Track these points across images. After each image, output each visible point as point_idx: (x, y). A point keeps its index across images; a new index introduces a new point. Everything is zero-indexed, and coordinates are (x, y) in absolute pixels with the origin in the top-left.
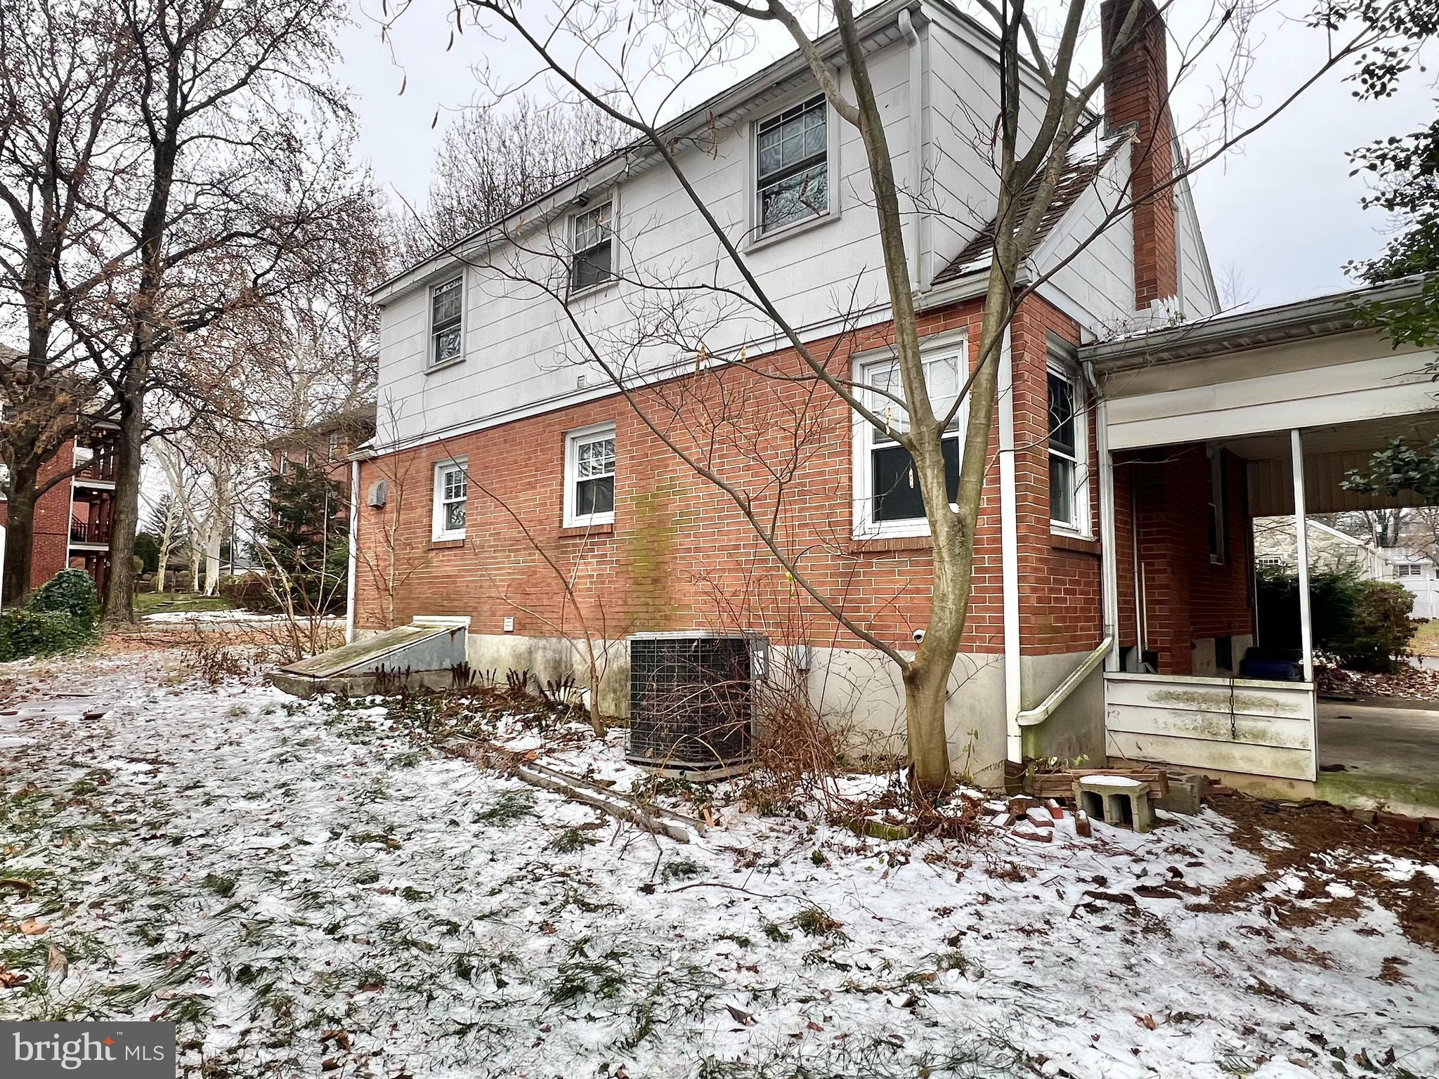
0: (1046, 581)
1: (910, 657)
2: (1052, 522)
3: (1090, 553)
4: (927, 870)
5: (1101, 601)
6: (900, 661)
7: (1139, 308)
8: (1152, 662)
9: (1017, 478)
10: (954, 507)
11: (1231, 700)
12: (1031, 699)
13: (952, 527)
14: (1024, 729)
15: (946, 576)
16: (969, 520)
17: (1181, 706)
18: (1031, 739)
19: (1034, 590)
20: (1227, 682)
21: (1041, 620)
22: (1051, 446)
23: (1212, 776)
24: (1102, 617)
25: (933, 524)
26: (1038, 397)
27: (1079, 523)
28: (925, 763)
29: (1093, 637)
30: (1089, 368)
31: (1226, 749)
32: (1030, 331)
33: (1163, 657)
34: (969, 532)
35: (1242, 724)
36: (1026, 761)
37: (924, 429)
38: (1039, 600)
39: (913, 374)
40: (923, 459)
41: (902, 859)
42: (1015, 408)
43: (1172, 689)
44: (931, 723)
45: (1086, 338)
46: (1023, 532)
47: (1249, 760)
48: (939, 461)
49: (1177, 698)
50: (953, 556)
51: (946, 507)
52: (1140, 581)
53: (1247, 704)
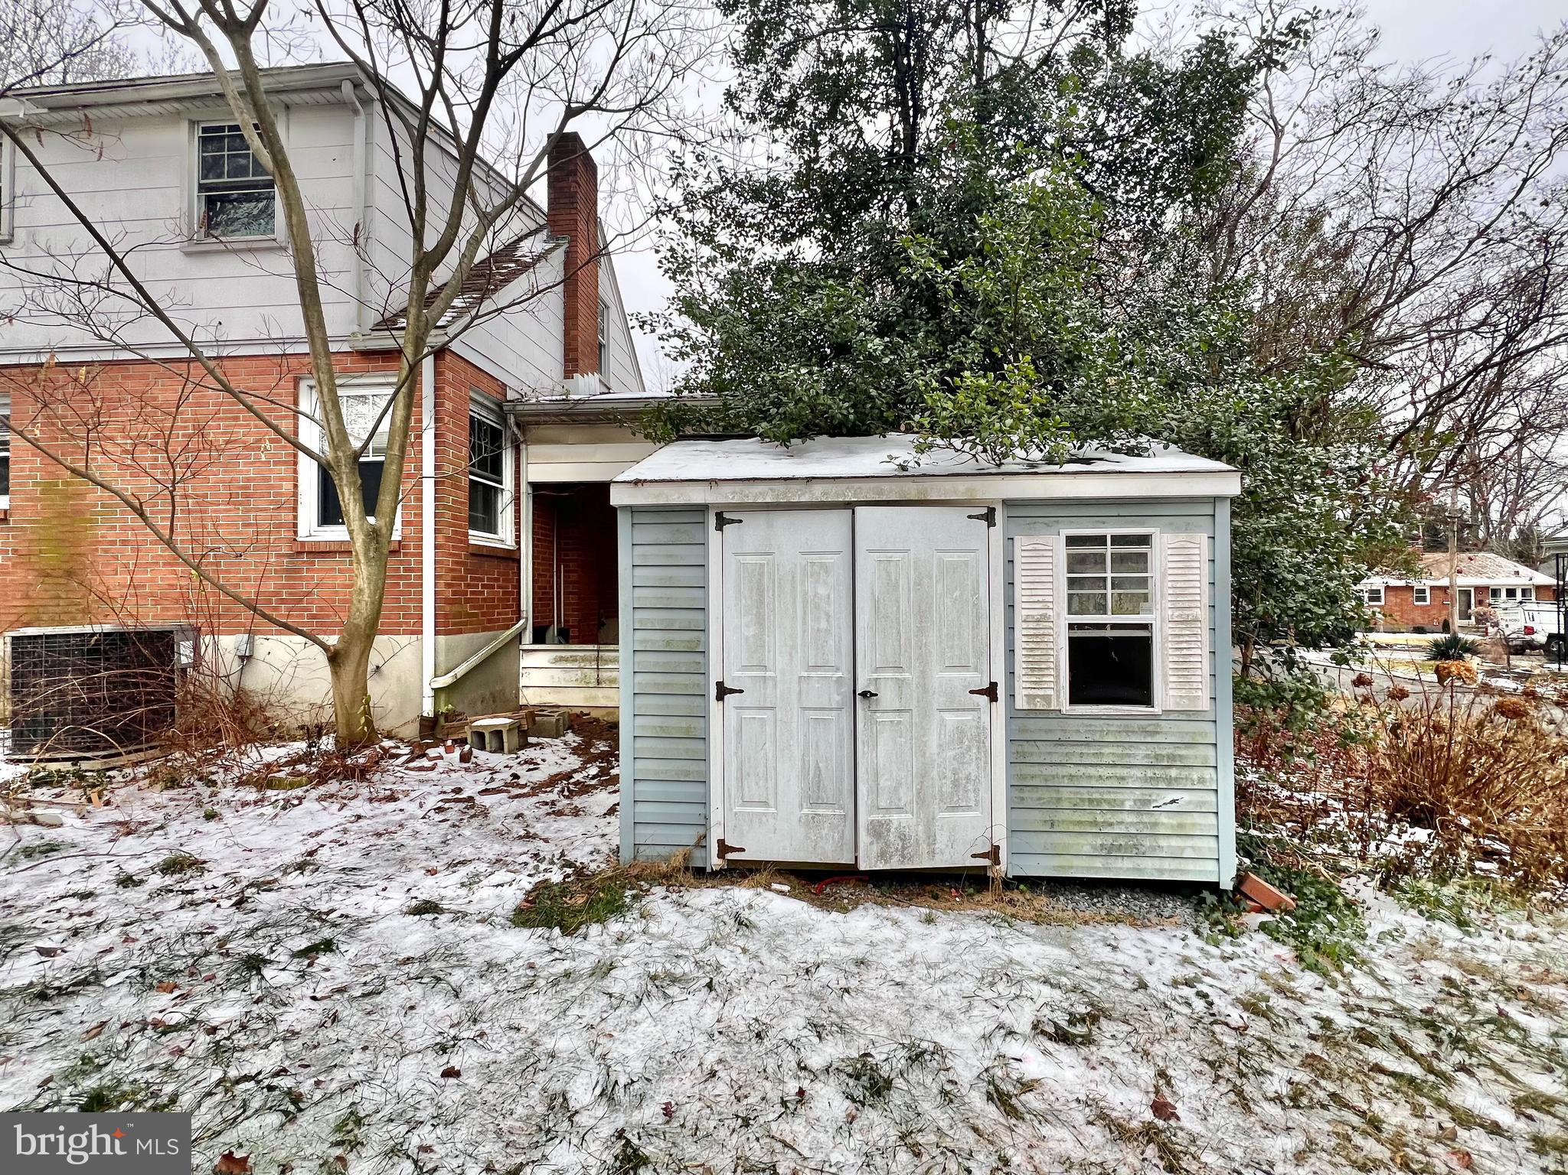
0: (464, 579)
1: (332, 640)
2: (471, 532)
3: (511, 558)
4: (316, 806)
5: (519, 593)
6: (322, 645)
7: (566, 377)
8: (565, 637)
9: (436, 499)
10: (371, 520)
11: (597, 659)
12: (442, 668)
13: (367, 535)
14: (436, 691)
15: (363, 576)
16: (384, 531)
17: (569, 665)
18: (443, 698)
19: (448, 585)
20: (596, 647)
21: (456, 608)
22: (472, 473)
23: (586, 711)
24: (519, 605)
25: (351, 532)
26: (460, 439)
27: (504, 535)
28: (348, 725)
29: (512, 619)
30: (512, 420)
31: (594, 692)
32: (451, 384)
33: (573, 633)
34: (384, 541)
35: (604, 675)
36: (437, 715)
37: (340, 454)
38: (454, 593)
39: (329, 406)
40: (341, 479)
41: (296, 802)
42: (437, 444)
43: (563, 654)
44: (353, 693)
45: (511, 395)
46: (441, 541)
47: (607, 698)
48: (355, 483)
49: (566, 660)
50: (368, 559)
51: (363, 519)
52: (559, 577)
53: (607, 661)
